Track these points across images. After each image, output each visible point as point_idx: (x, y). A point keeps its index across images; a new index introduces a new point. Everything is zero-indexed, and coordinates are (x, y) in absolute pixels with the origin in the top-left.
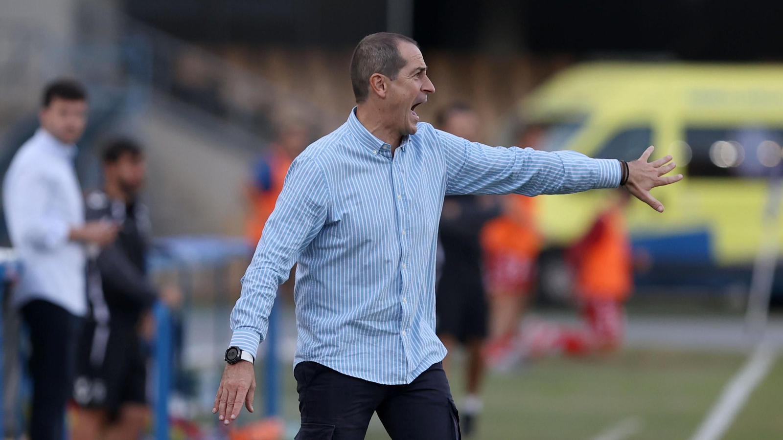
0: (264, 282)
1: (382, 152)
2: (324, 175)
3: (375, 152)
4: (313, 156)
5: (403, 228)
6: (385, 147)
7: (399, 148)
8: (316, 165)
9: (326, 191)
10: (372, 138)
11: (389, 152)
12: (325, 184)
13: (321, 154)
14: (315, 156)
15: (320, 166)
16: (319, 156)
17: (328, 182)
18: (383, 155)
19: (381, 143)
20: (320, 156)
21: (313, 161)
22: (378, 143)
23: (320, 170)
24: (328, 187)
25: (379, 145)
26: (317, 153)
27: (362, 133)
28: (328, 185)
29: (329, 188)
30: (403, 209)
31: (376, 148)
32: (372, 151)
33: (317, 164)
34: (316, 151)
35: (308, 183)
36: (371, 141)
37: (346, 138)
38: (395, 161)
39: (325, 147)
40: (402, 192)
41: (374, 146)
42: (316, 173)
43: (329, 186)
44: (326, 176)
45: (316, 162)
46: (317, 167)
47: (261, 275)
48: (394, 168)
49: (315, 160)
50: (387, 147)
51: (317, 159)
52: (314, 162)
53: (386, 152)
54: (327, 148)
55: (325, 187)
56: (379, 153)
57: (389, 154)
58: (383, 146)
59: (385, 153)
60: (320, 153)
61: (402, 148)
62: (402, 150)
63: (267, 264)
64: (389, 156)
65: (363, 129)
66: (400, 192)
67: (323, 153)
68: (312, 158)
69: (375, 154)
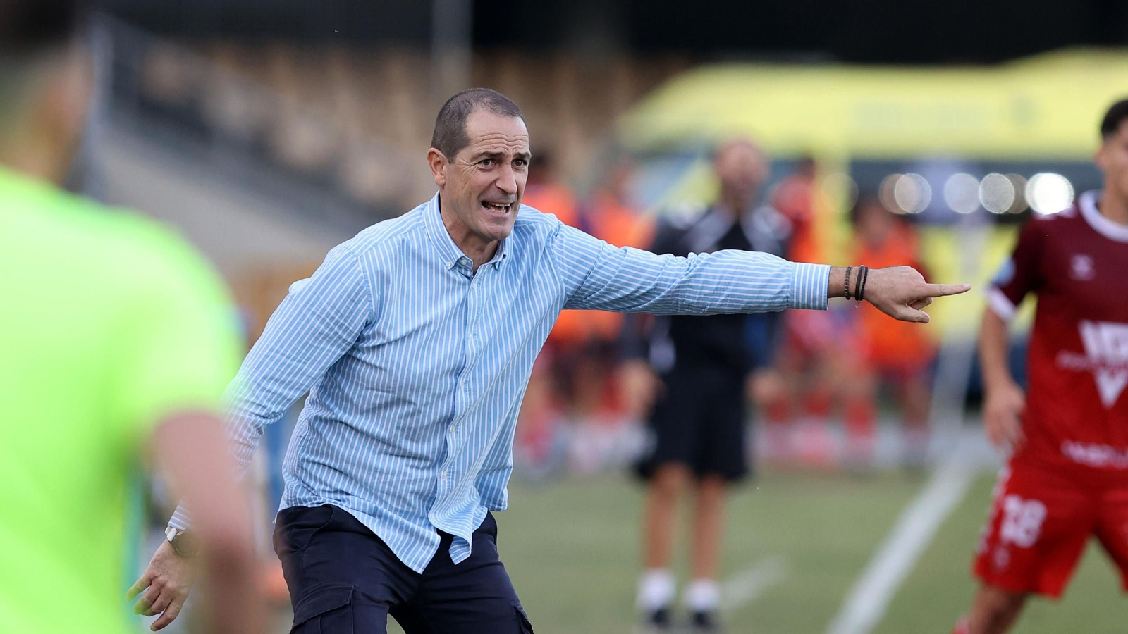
0: (241, 435)
1: (460, 267)
2: (367, 282)
3: (450, 265)
4: (359, 250)
6: (464, 262)
7: (487, 266)
8: (358, 265)
9: (367, 305)
11: (471, 271)
12: (367, 296)
13: (371, 249)
14: (361, 251)
15: (364, 268)
16: (367, 252)
17: (372, 293)
18: (460, 272)
19: (460, 254)
20: (369, 252)
21: (355, 259)
22: (454, 253)
23: (362, 274)
24: (371, 301)
25: (456, 256)
26: (366, 247)
27: (438, 231)
28: (372, 297)
29: (373, 302)
31: (451, 259)
32: (446, 262)
33: (360, 264)
34: (366, 243)
35: (341, 291)
36: (447, 246)
37: (416, 232)
39: (381, 240)
41: (449, 256)
42: (356, 276)
43: (372, 299)
44: (370, 284)
45: (359, 261)
46: (358, 269)
47: (239, 424)
49: (359, 258)
50: (467, 263)
51: (362, 257)
52: (357, 260)
53: (466, 269)
54: (383, 242)
55: (367, 300)
56: (453, 268)
58: (461, 258)
59: (463, 271)
60: (369, 247)
61: (494, 264)
62: (495, 267)
63: (255, 406)
67: (374, 249)
68: (355, 254)
69: (450, 268)
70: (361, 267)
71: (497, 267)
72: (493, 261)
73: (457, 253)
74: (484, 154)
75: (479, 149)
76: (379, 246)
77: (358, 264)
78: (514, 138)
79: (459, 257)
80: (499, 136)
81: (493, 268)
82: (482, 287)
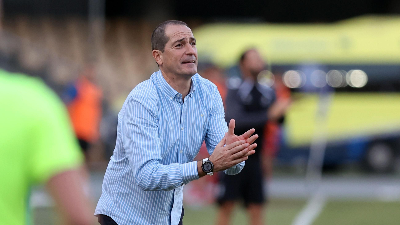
1: (176, 98)
3: (172, 98)
4: (146, 96)
5: (181, 149)
6: (178, 96)
7: (188, 96)
10: (170, 88)
11: (181, 99)
13: (151, 94)
14: (148, 96)
15: (152, 102)
16: (150, 96)
18: (177, 101)
19: (176, 93)
20: (151, 95)
21: (147, 100)
22: (174, 93)
23: (153, 105)
25: (175, 94)
26: (148, 93)
30: (184, 137)
31: (172, 96)
32: (170, 97)
36: (170, 90)
38: (185, 105)
40: (185, 126)
41: (171, 94)
45: (149, 100)
48: (183, 109)
49: (148, 99)
50: (180, 96)
51: (149, 98)
52: (148, 100)
53: (179, 99)
56: (174, 99)
57: (181, 100)
58: (177, 94)
59: (178, 100)
61: (190, 96)
62: (191, 97)
64: (181, 102)
65: (165, 82)
66: (184, 126)
68: (146, 98)
69: (172, 99)
70: (151, 103)
71: (191, 96)
72: (190, 94)
73: (175, 92)
74: (177, 41)
75: (173, 40)
76: (152, 93)
77: (149, 102)
78: (187, 32)
79: (176, 94)
80: (181, 32)
81: (190, 97)
82: (186, 106)
